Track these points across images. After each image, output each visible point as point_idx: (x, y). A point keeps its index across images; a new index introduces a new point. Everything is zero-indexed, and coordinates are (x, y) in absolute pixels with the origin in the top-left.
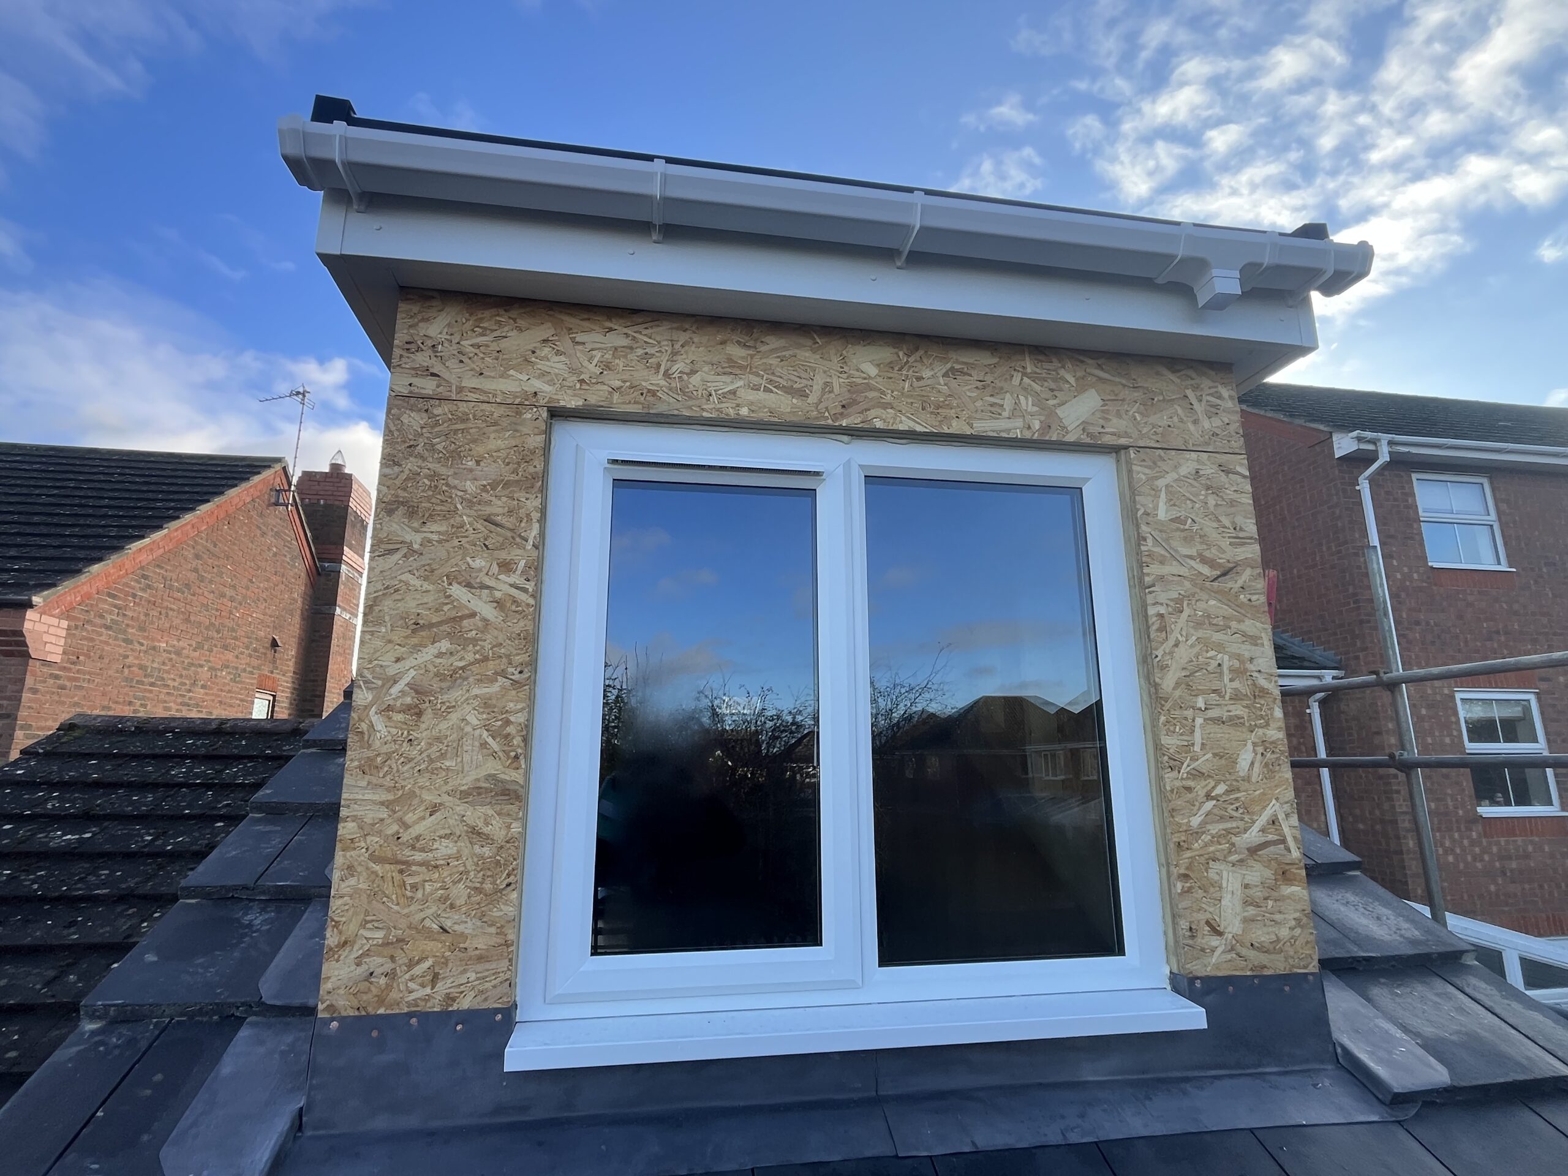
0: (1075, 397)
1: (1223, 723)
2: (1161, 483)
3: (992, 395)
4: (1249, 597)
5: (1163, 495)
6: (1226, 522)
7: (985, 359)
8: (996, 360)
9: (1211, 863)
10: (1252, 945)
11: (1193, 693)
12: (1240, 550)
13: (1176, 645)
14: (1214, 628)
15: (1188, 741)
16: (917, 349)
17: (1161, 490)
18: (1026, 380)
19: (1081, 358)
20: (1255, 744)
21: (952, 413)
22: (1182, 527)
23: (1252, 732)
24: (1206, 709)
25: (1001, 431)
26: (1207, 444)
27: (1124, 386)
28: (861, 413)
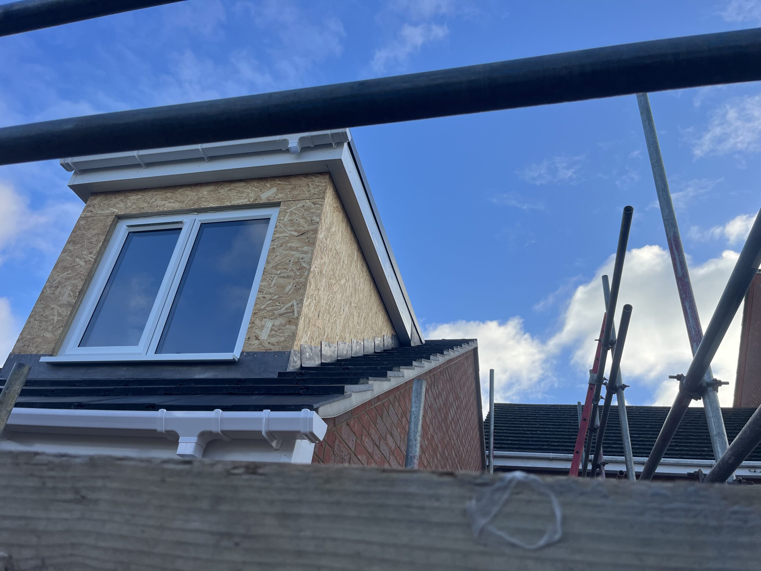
0: (268, 190)
1: (284, 278)
2: (288, 211)
3: (240, 194)
4: (309, 240)
5: (288, 214)
6: (309, 219)
7: (242, 184)
8: (245, 184)
9: (264, 319)
10: (269, 343)
11: (277, 270)
12: (311, 226)
13: (276, 256)
14: (292, 250)
15: (269, 284)
16: (221, 185)
17: (288, 213)
18: (253, 188)
19: (274, 179)
20: (293, 283)
21: (226, 200)
22: (292, 222)
23: (294, 280)
24: (280, 274)
25: (239, 203)
26: (311, 197)
27: (286, 184)
28: (198, 204)
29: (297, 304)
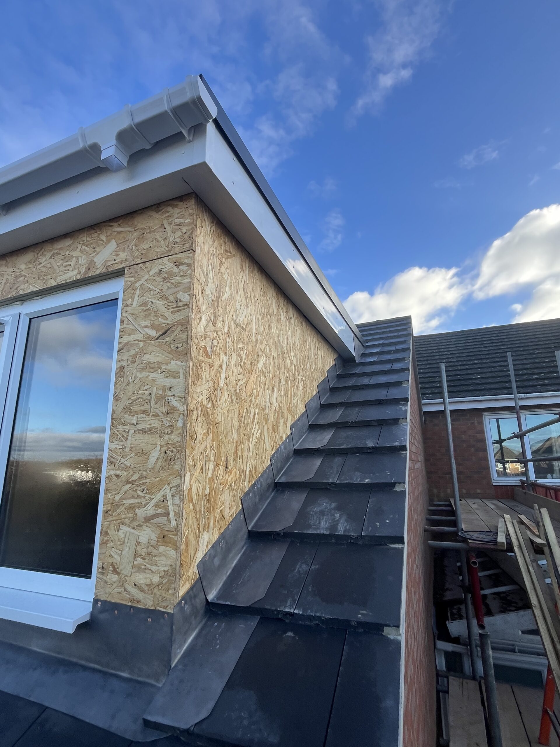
0: (104, 247)
1: (145, 432)
2: (138, 285)
3: (67, 262)
4: (176, 345)
5: (138, 292)
6: (171, 298)
8: (72, 242)
9: (121, 525)
10: (135, 585)
11: (132, 414)
12: (178, 314)
13: (127, 385)
14: (152, 370)
15: (123, 445)
16: (41, 249)
17: (137, 289)
18: (83, 247)
19: (111, 224)
20: (161, 446)
21: (49, 277)
22: (145, 308)
23: (161, 437)
24: (137, 424)
25: (67, 279)
26: (170, 251)
27: (130, 231)
28: (16, 289)
29: (173, 496)
